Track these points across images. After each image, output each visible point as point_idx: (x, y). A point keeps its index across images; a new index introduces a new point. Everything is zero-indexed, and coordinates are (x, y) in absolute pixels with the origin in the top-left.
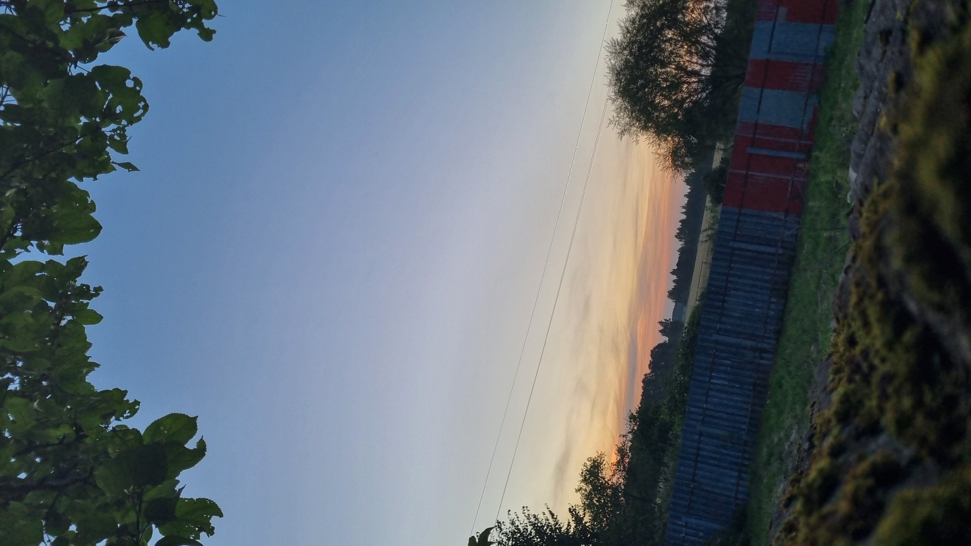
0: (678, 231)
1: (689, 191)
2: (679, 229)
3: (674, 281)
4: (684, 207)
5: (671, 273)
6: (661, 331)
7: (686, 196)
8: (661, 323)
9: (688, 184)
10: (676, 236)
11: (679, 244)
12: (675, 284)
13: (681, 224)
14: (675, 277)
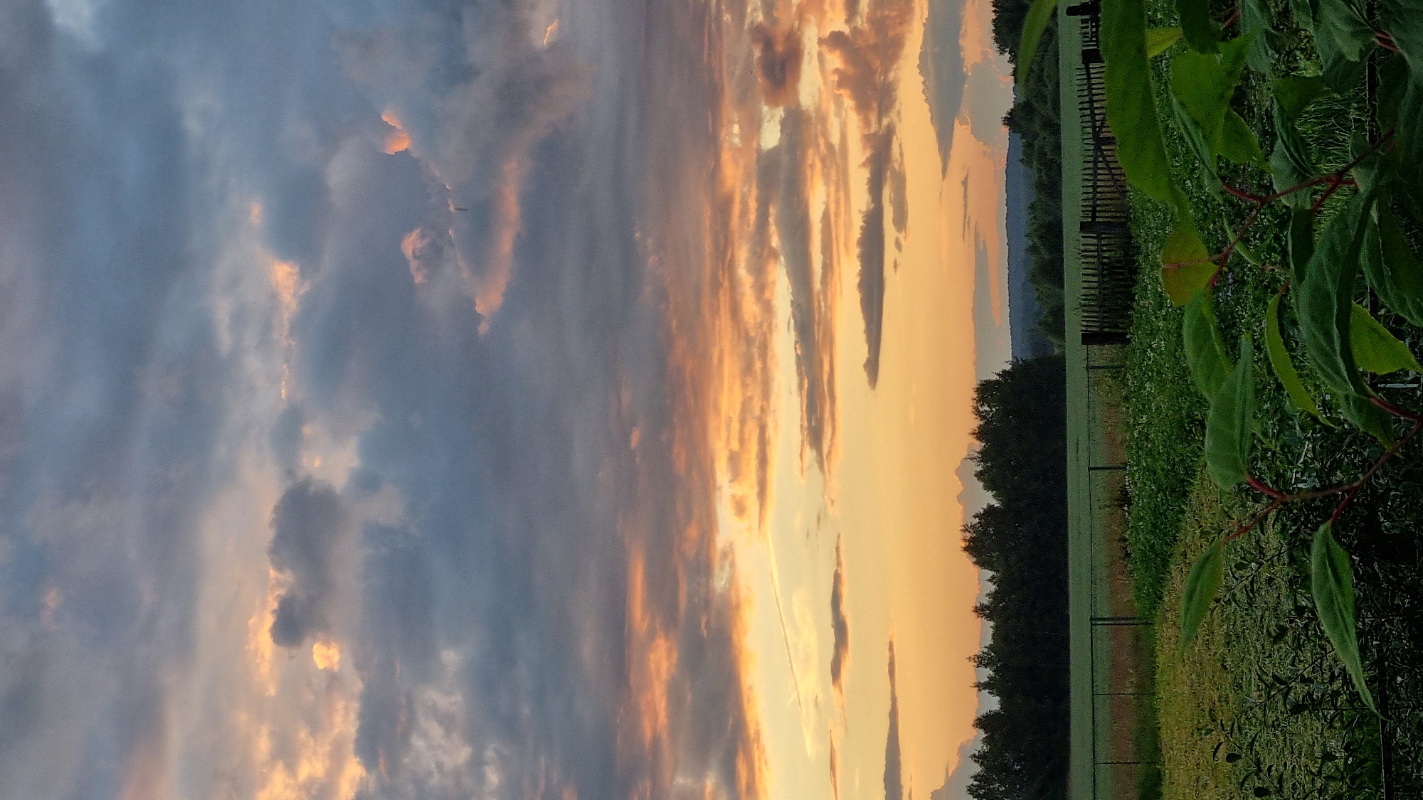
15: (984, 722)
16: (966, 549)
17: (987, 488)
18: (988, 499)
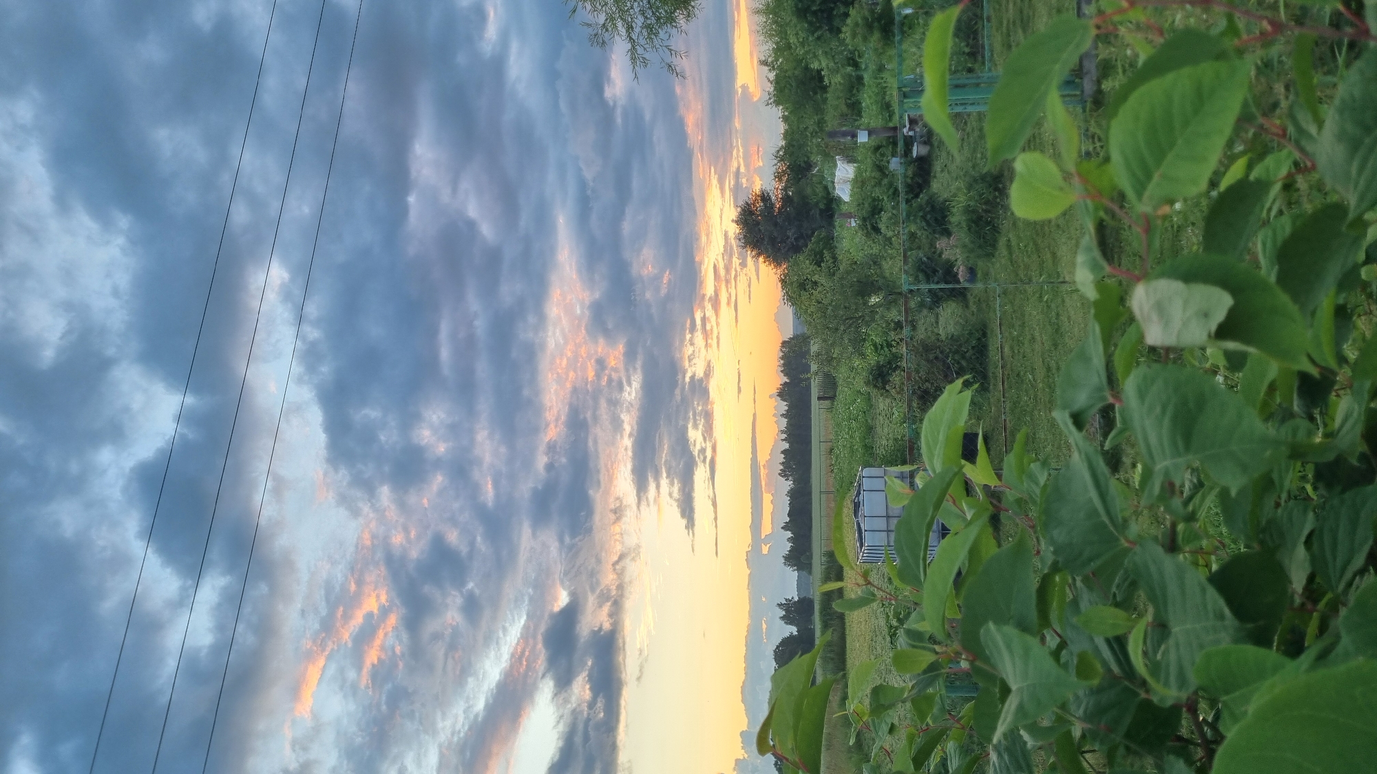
0: (782, 467)
1: (786, 408)
2: (783, 464)
3: (789, 540)
4: (782, 432)
5: (782, 528)
6: (782, 618)
7: (783, 415)
8: (780, 605)
9: (784, 400)
10: (779, 474)
11: (787, 485)
12: (790, 544)
13: (783, 456)
14: (789, 534)
15: (782, 452)
16: (777, 395)
17: (785, 376)
18: (786, 379)
